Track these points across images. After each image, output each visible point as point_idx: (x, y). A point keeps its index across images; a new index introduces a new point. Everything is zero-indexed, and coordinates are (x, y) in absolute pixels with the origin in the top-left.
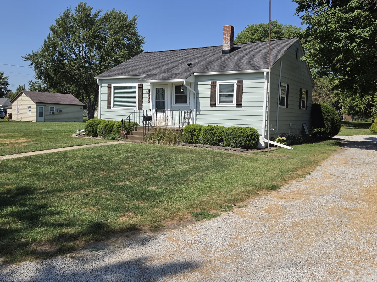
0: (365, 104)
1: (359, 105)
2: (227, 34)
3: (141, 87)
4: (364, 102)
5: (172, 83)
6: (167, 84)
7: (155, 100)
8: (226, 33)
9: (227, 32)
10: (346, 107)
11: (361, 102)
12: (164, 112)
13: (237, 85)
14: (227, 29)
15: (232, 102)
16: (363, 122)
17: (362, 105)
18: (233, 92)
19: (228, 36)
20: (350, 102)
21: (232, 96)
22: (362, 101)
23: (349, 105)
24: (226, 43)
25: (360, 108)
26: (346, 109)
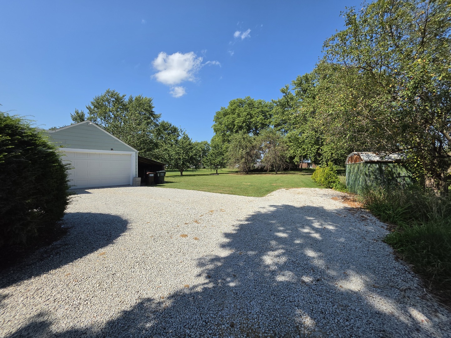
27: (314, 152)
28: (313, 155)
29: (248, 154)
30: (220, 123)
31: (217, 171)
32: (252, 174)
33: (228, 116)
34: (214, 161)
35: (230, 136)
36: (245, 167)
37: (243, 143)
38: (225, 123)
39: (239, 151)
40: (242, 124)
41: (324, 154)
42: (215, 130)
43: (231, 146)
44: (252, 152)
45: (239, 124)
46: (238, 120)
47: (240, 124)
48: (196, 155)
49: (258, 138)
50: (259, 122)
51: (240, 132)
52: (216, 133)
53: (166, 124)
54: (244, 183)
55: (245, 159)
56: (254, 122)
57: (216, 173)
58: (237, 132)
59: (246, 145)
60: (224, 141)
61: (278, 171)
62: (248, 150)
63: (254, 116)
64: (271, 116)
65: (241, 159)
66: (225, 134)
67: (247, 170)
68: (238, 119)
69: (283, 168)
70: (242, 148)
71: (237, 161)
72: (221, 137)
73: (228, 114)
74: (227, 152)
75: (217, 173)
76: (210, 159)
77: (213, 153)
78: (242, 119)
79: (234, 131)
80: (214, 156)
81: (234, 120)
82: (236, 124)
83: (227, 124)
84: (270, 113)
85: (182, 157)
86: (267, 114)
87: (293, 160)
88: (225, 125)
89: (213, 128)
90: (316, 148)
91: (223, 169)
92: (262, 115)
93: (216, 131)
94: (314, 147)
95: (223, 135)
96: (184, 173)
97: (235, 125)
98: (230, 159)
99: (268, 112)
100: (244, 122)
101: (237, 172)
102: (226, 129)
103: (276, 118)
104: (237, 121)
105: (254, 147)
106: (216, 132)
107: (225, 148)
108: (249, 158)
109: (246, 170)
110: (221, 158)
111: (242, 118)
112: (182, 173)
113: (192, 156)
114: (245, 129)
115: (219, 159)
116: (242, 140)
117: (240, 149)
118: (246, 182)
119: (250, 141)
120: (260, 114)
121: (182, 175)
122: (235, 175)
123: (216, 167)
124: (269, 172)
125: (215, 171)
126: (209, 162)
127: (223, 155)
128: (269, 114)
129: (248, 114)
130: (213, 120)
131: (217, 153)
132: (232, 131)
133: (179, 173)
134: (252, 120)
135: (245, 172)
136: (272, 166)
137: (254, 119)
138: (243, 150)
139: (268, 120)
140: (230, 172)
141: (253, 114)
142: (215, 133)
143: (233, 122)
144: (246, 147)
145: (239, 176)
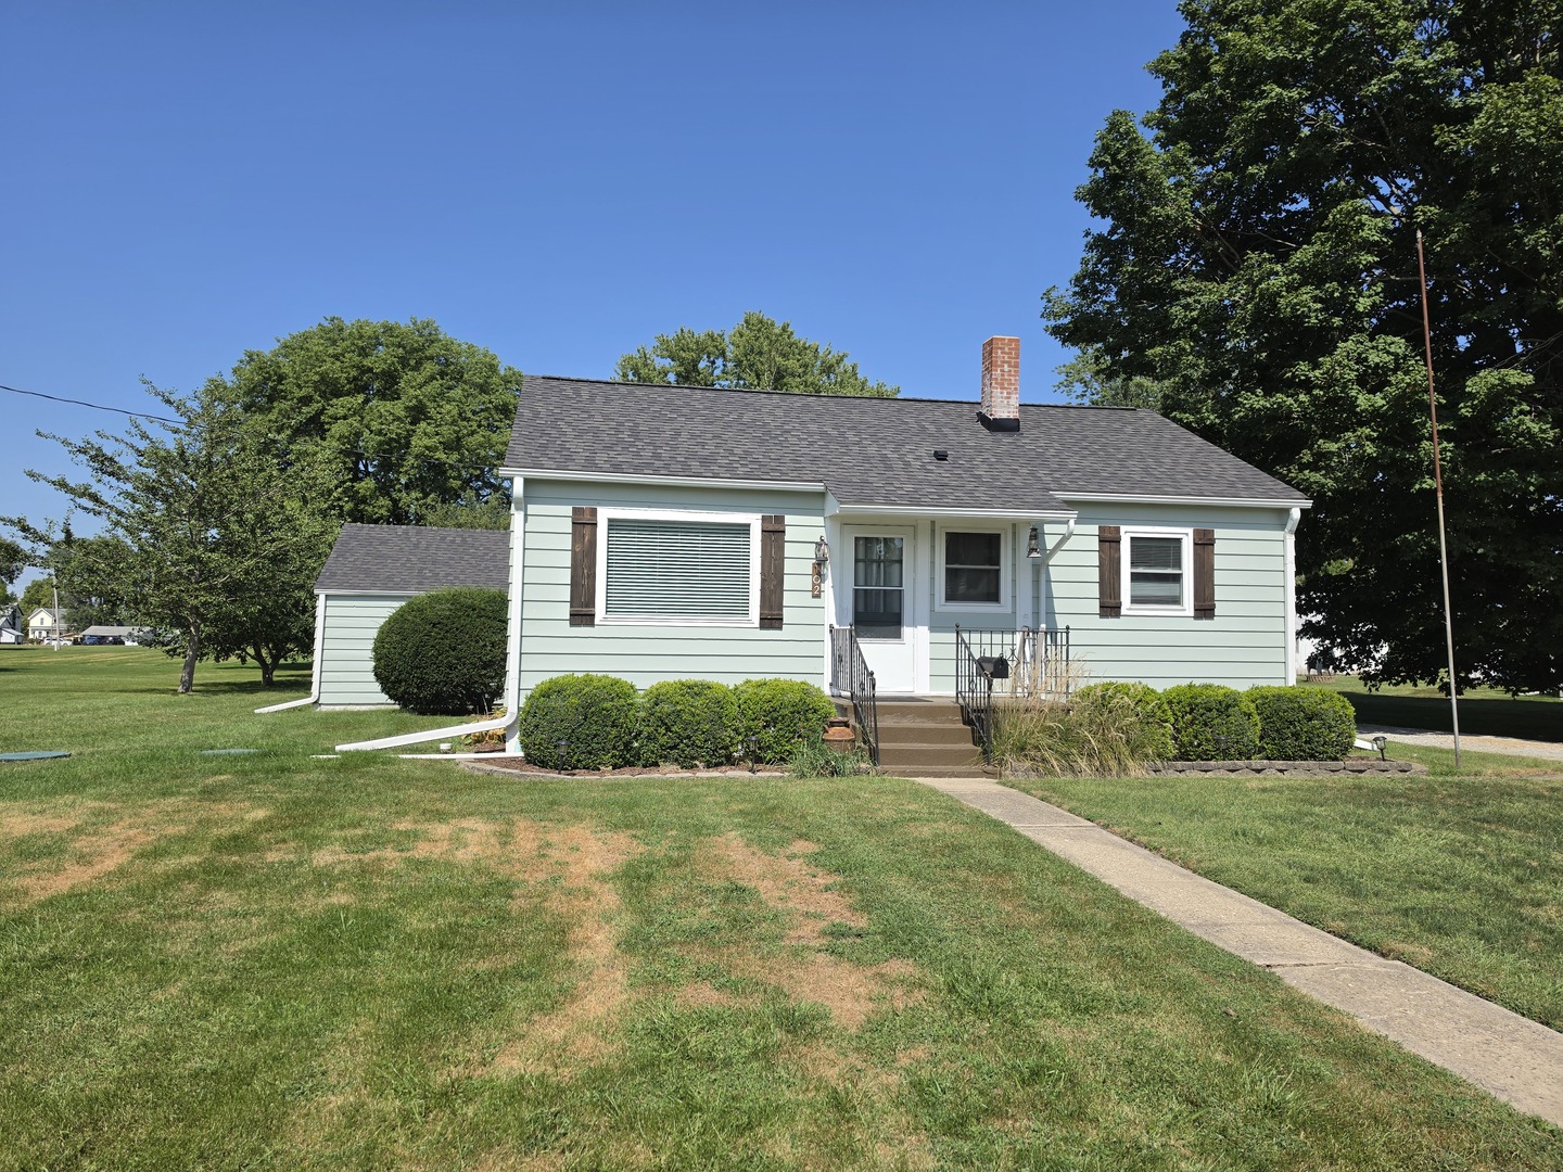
2: (1006, 366)
3: (774, 534)
5: (933, 523)
6: (912, 525)
7: (850, 586)
8: (1004, 362)
9: (1006, 359)
12: (898, 635)
13: (1195, 544)
14: (1006, 349)
15: (1176, 600)
18: (1178, 564)
19: (1010, 371)
21: (1177, 578)
24: (1005, 395)
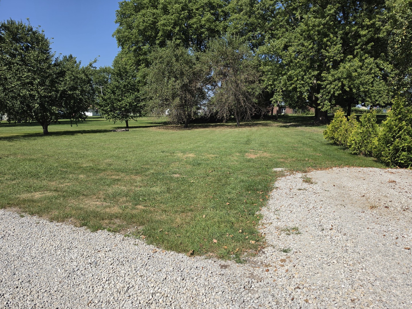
0: (309, 85)
1: (300, 88)
4: (306, 82)
10: (279, 92)
11: (302, 82)
16: (304, 115)
17: (304, 87)
20: (286, 84)
22: (304, 81)
23: (284, 89)
25: (300, 92)
26: (279, 95)
27: (308, 84)
28: (306, 88)
29: (185, 88)
30: (130, 27)
31: (127, 122)
32: (196, 127)
33: (143, 11)
34: (119, 103)
35: (150, 52)
36: (180, 114)
37: (177, 66)
38: (138, 26)
39: (168, 82)
40: (174, 27)
41: (328, 86)
42: (119, 40)
43: (152, 72)
44: (194, 85)
45: (165, 28)
46: (165, 19)
47: (169, 28)
48: (73, 88)
49: (204, 57)
50: (205, 25)
51: (168, 42)
52: (123, 48)
53: (17, 28)
54: (180, 155)
55: (181, 99)
56: (195, 26)
57: (125, 126)
58: (162, 44)
59: (181, 69)
60: (138, 63)
61: (242, 119)
62: (186, 81)
63: (195, 14)
64: (226, 15)
65: (173, 99)
66: (140, 49)
67: (185, 120)
68: (165, 17)
69: (251, 114)
70: (175, 77)
71: (166, 102)
72: (131, 54)
73: (143, 8)
74: (145, 84)
75: (127, 127)
76: (109, 98)
77: (117, 87)
78: (172, 18)
79: (157, 42)
80: (118, 92)
81: (155, 18)
82: (160, 28)
83: (143, 27)
84: (226, 9)
85: (38, 92)
86: (220, 10)
87: (271, 99)
88: (139, 30)
89: (115, 36)
90: (313, 76)
91: (139, 119)
92: (210, 12)
93: (122, 41)
94: (310, 74)
95: (135, 51)
96: (51, 128)
97: (159, 30)
98: (151, 98)
99: (220, 6)
100: (175, 24)
101: (165, 123)
102: (140, 38)
103: (237, 19)
104: (162, 22)
105: (196, 76)
106: (122, 45)
107: (141, 76)
108: (189, 96)
109: (183, 119)
110: (132, 97)
111: (172, 15)
112: (45, 128)
113: (64, 91)
114: (179, 39)
115: (129, 99)
116: (174, 59)
117: (169, 78)
118: (184, 152)
119: (188, 62)
120: (206, 10)
121: (46, 133)
122: (161, 130)
123: (124, 114)
124: (226, 122)
125: (124, 122)
126: (108, 104)
127: (138, 91)
128: (223, 11)
129: (183, 9)
130: (115, 21)
131: (125, 86)
132: (152, 44)
133: (40, 129)
134: (191, 21)
135: (181, 123)
136: (230, 111)
137: (195, 20)
138: (176, 81)
139: (222, 24)
140: (152, 123)
141: (192, 10)
142: (120, 47)
143: (154, 23)
144: (182, 74)
145: (171, 131)
